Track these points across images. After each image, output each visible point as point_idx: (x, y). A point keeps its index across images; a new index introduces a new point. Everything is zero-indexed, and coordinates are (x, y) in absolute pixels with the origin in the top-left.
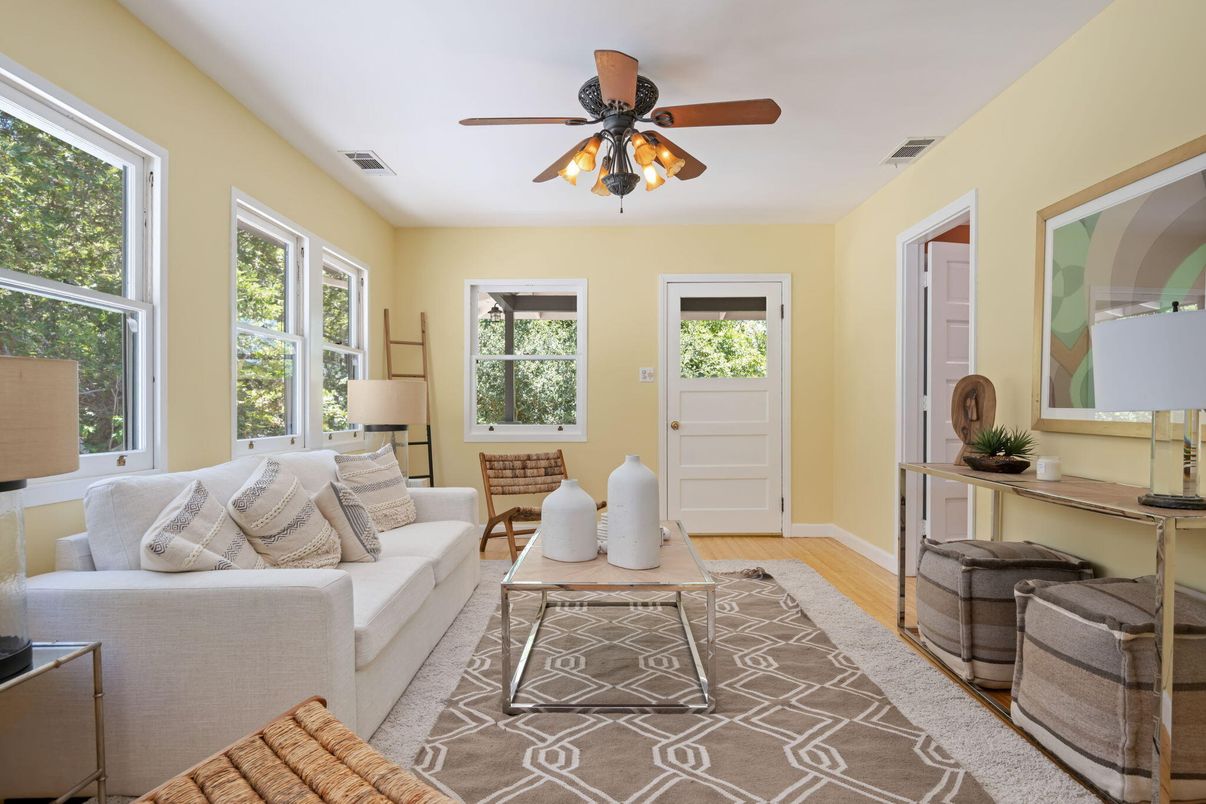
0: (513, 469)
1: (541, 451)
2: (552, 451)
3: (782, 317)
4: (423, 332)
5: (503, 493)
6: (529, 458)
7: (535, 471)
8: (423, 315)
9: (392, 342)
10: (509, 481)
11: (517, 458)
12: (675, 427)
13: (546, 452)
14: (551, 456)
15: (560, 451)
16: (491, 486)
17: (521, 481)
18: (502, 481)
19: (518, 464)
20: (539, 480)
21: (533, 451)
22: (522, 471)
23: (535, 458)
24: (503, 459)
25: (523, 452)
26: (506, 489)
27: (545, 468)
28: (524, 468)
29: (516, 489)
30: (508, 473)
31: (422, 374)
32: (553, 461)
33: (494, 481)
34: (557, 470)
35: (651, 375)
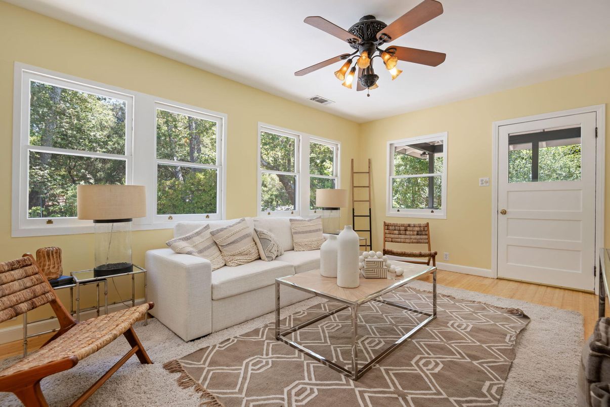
0: (400, 230)
1: (417, 222)
2: (423, 223)
3: (596, 136)
4: (369, 167)
5: (392, 242)
6: (409, 226)
7: (412, 232)
8: (369, 160)
9: (355, 173)
10: (396, 236)
11: (403, 225)
12: (504, 213)
13: (419, 223)
14: (422, 225)
15: (428, 223)
16: (386, 237)
17: (403, 236)
18: (392, 236)
19: (403, 228)
20: (413, 237)
21: (412, 222)
22: (404, 232)
23: (413, 226)
24: (395, 225)
25: (406, 222)
26: (394, 240)
27: (417, 231)
28: (406, 230)
29: (399, 240)
30: (396, 232)
31: (368, 185)
32: (422, 228)
33: (388, 236)
34: (424, 233)
35: (487, 182)
